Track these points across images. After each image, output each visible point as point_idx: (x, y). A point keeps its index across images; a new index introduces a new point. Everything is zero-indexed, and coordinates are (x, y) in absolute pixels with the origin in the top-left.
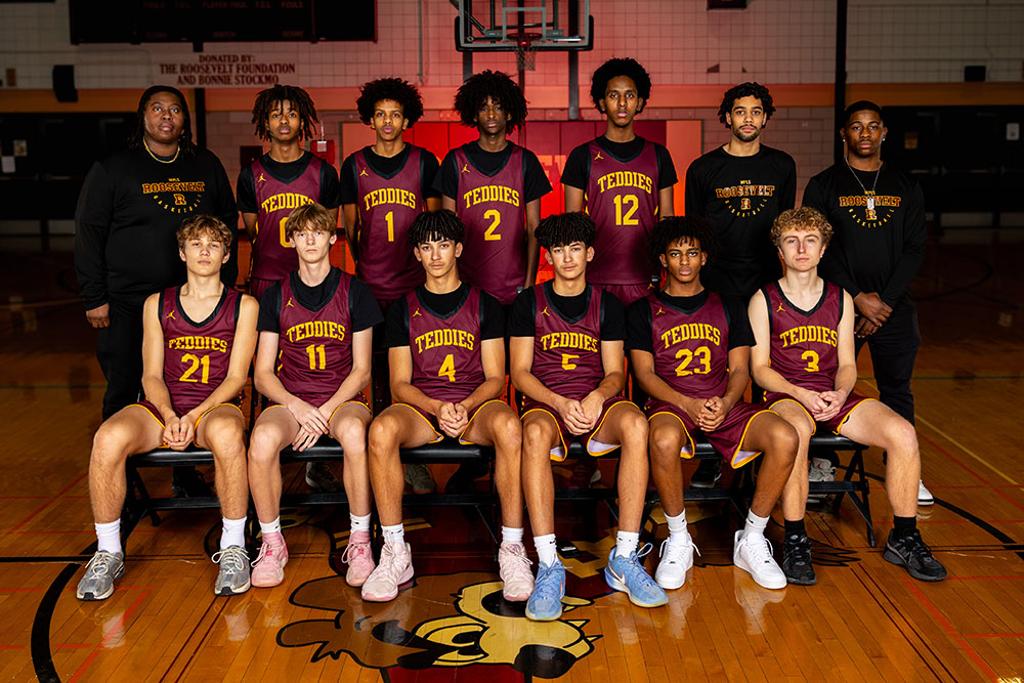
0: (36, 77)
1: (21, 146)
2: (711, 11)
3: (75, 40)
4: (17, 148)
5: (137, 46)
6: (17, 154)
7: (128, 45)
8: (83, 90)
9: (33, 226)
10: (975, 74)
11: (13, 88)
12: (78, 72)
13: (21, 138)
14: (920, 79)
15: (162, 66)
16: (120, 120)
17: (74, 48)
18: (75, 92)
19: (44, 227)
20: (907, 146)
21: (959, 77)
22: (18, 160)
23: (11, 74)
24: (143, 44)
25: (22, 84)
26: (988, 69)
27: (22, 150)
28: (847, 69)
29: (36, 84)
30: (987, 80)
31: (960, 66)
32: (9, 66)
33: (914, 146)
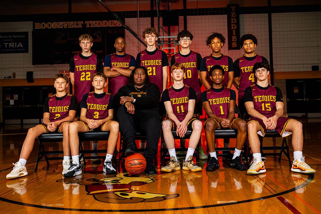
0: (21, 75)
1: (16, 97)
2: (229, 51)
3: (34, 64)
4: (15, 97)
5: (52, 65)
6: (14, 99)
7: (49, 65)
8: (35, 79)
9: (19, 121)
10: (315, 68)
11: (15, 79)
12: (34, 73)
13: (16, 94)
14: (298, 70)
15: (60, 71)
16: (47, 88)
17: (33, 66)
18: (33, 79)
19: (22, 122)
20: (295, 92)
21: (310, 70)
22: (15, 101)
23: (14, 75)
24: (54, 65)
25: (17, 77)
26: (319, 66)
27: (16, 98)
28: (274, 68)
29: (21, 78)
30: (319, 70)
31: (310, 66)
32: (14, 72)
33: (297, 92)
